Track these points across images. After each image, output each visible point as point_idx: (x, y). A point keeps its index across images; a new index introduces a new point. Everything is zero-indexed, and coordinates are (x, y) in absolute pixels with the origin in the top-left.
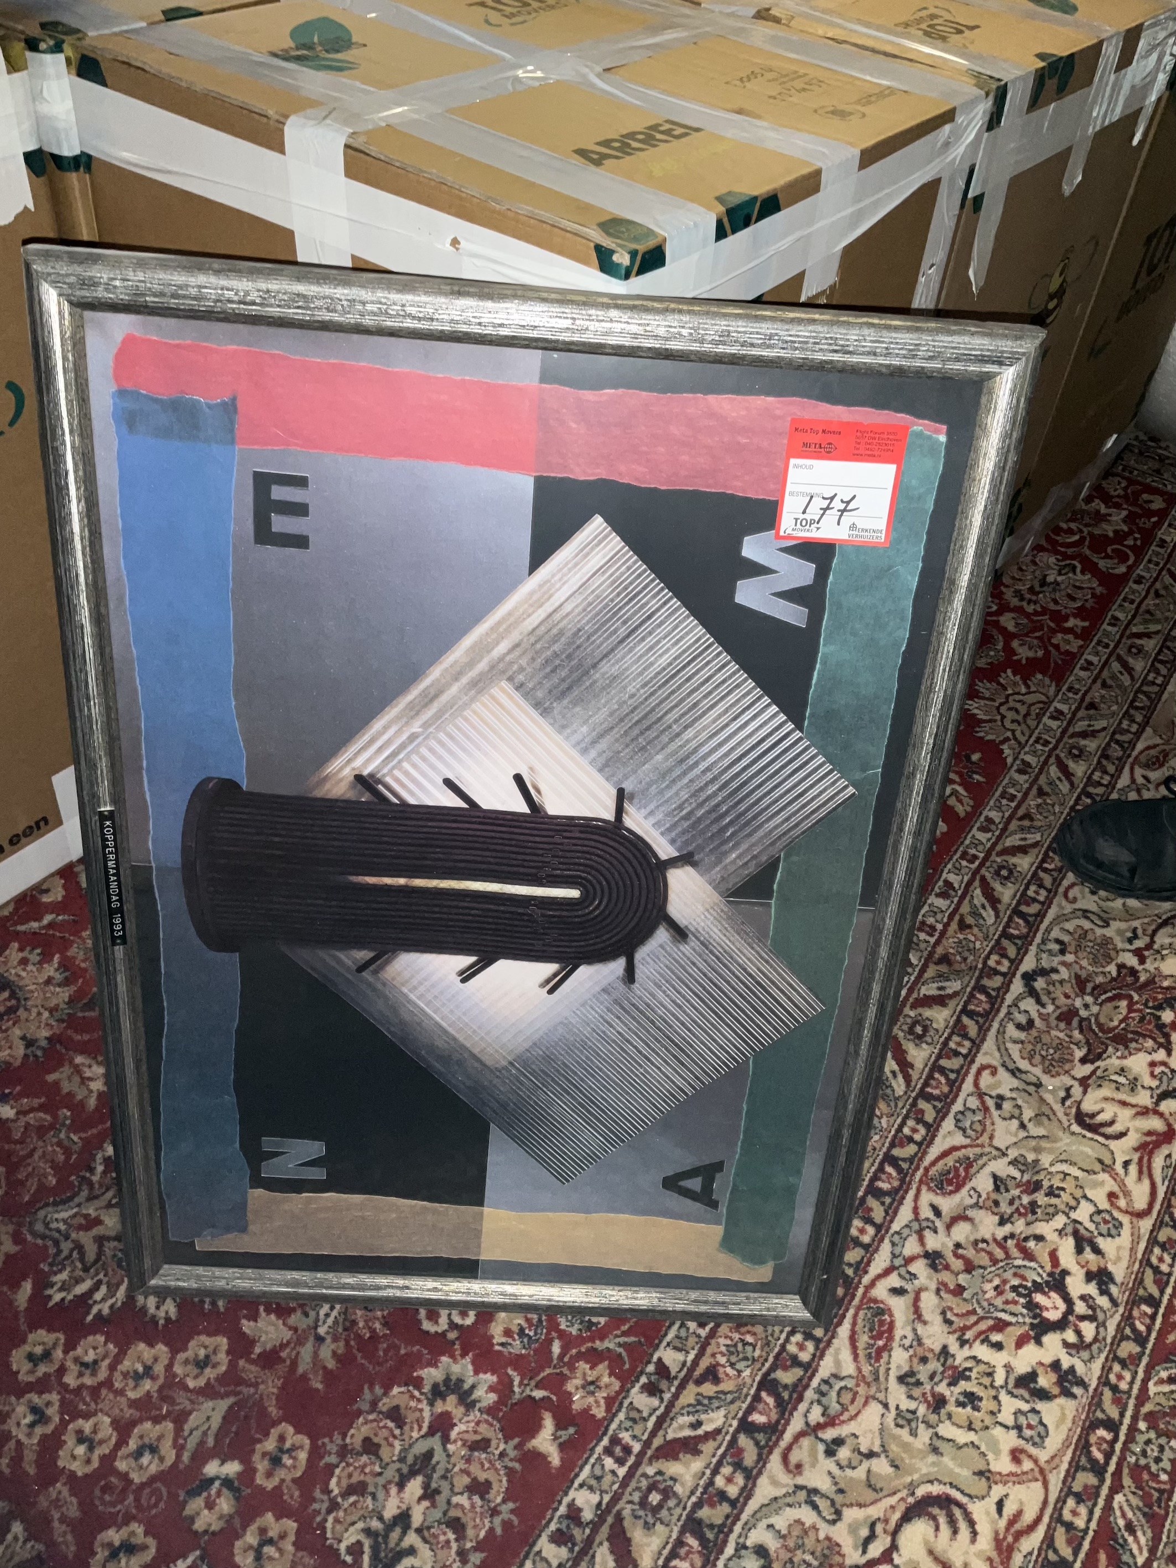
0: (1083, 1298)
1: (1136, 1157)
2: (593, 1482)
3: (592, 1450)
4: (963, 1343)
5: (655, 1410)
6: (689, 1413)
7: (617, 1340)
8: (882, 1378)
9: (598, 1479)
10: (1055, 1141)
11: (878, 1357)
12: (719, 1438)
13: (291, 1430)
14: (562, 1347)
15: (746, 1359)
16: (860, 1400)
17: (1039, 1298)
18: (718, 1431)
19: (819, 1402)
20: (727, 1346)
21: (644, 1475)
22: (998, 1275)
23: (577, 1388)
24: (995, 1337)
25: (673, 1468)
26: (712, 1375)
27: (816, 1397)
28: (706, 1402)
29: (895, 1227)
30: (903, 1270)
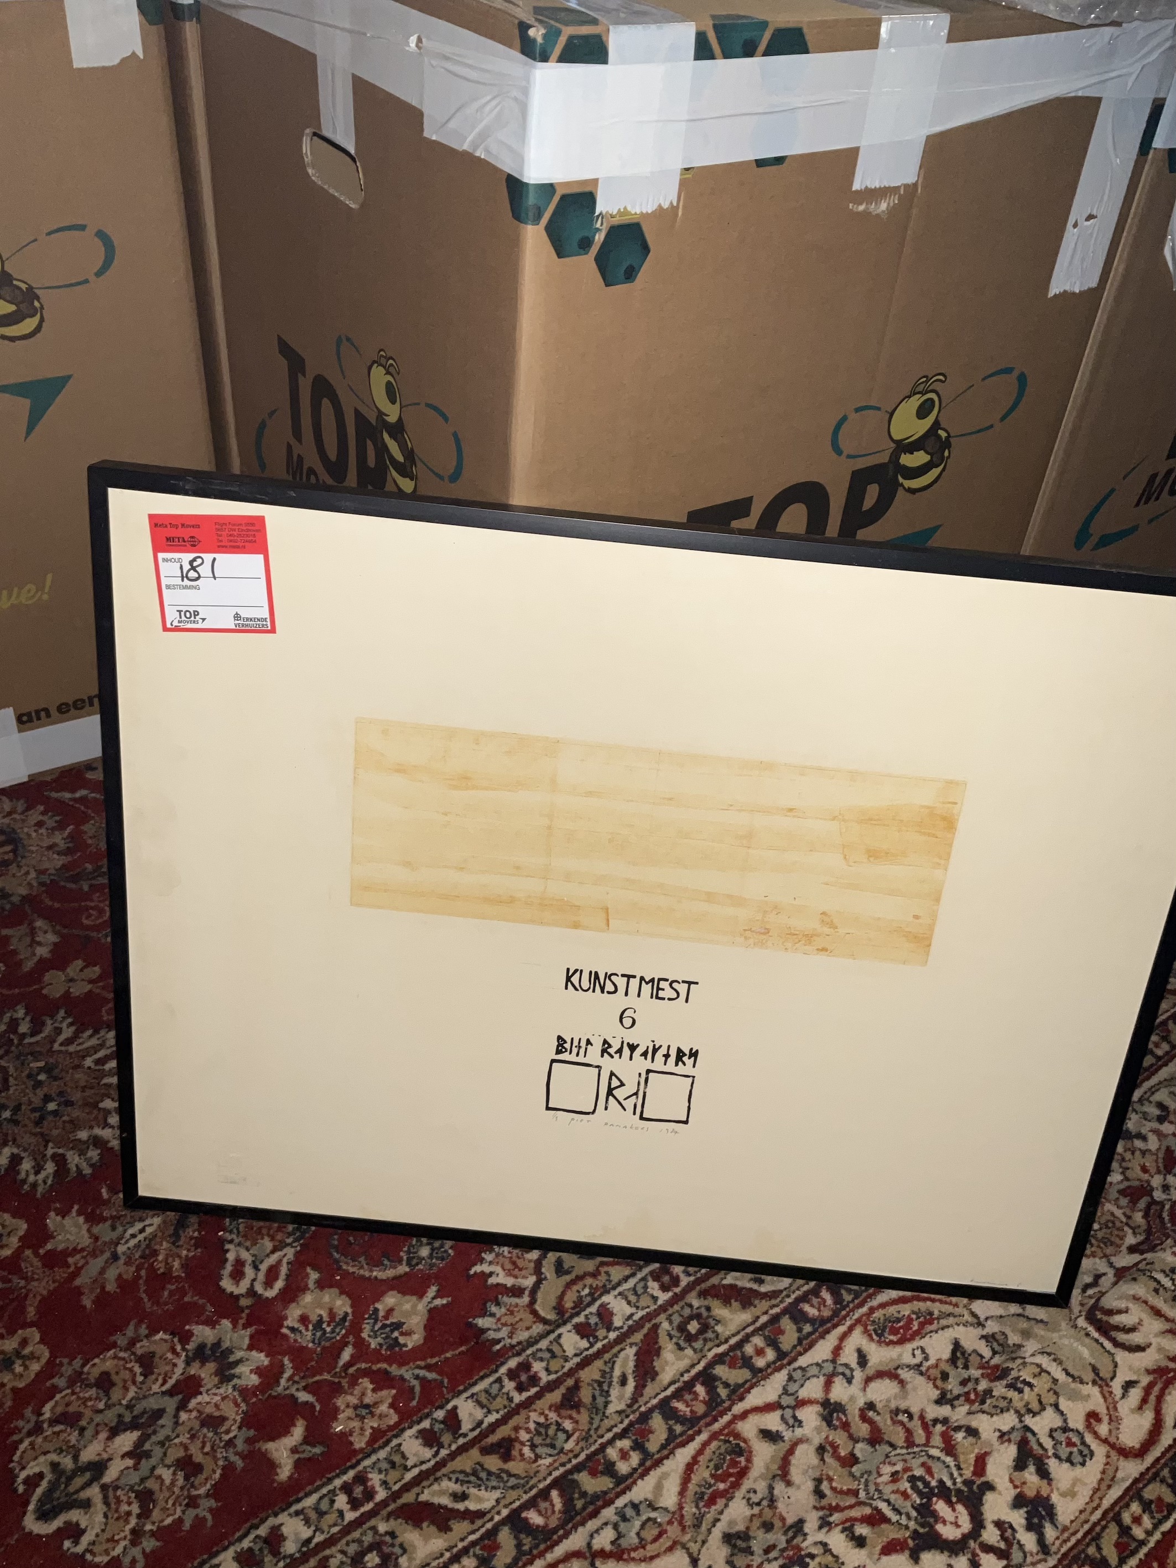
0: (999, 1524)
1: (1145, 1380)
2: (313, 1515)
3: (330, 1480)
4: (825, 1524)
5: (423, 1463)
6: (457, 1480)
7: (417, 1371)
8: (704, 1527)
9: (321, 1514)
10: (1054, 1330)
11: (712, 1501)
12: (479, 1522)
13: (37, 1337)
14: (352, 1356)
15: (553, 1446)
16: (665, 1542)
17: (940, 1507)
18: (480, 1514)
19: (616, 1526)
20: (538, 1424)
21: (374, 1529)
22: (905, 1461)
23: (348, 1406)
24: (862, 1530)
25: (410, 1536)
26: (505, 1449)
27: (615, 1518)
28: (483, 1475)
29: (803, 1361)
30: (788, 1412)
